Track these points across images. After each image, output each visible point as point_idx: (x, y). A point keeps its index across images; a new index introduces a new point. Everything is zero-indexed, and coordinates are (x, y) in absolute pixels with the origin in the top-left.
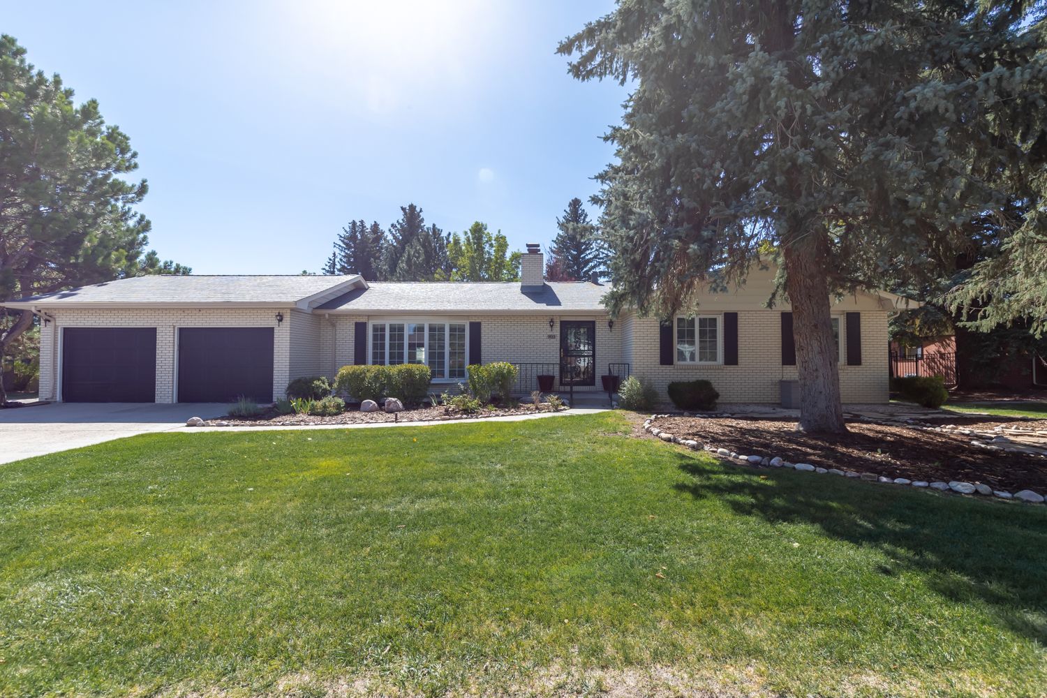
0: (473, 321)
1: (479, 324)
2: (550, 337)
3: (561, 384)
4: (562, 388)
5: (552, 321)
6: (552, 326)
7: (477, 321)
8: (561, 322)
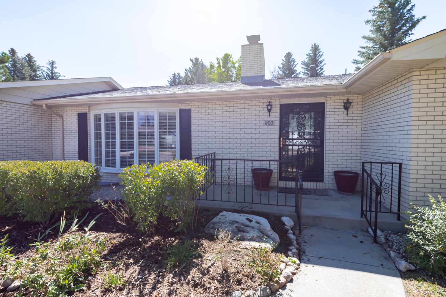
0: (183, 108)
1: (189, 111)
2: (267, 123)
3: (281, 178)
4: (282, 184)
5: (270, 104)
6: (269, 110)
7: (187, 107)
8: (282, 106)
